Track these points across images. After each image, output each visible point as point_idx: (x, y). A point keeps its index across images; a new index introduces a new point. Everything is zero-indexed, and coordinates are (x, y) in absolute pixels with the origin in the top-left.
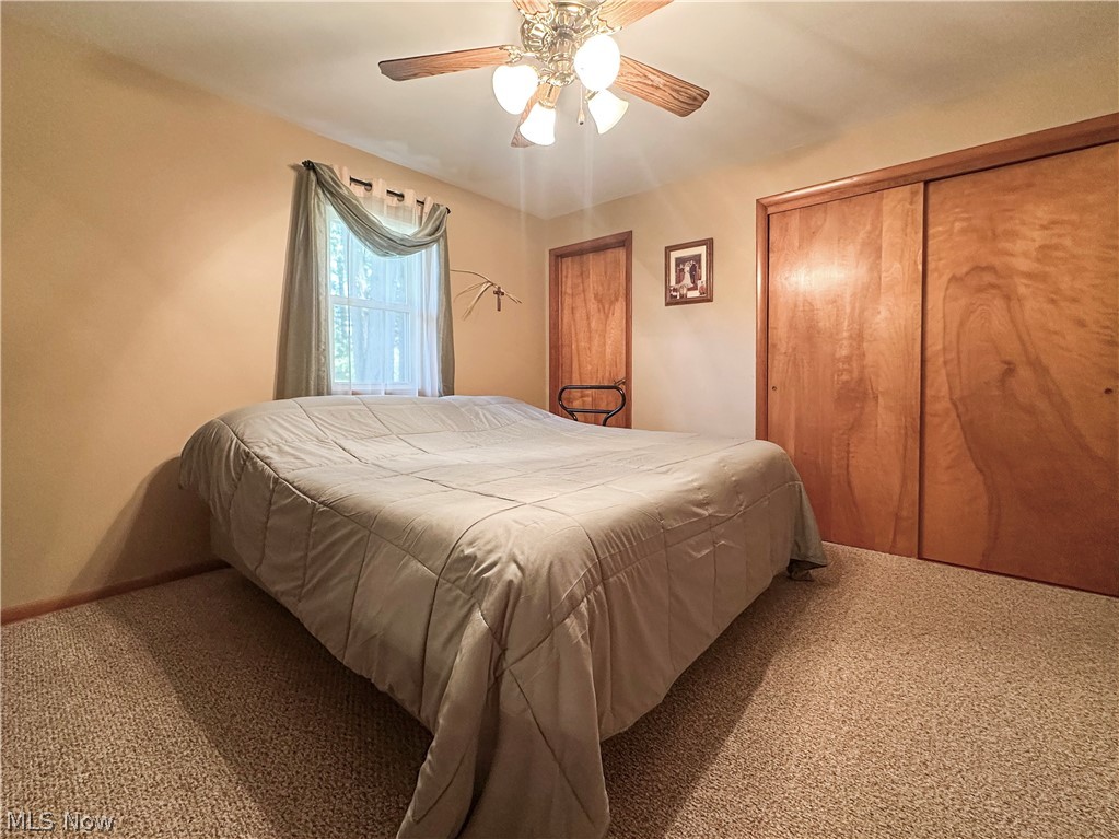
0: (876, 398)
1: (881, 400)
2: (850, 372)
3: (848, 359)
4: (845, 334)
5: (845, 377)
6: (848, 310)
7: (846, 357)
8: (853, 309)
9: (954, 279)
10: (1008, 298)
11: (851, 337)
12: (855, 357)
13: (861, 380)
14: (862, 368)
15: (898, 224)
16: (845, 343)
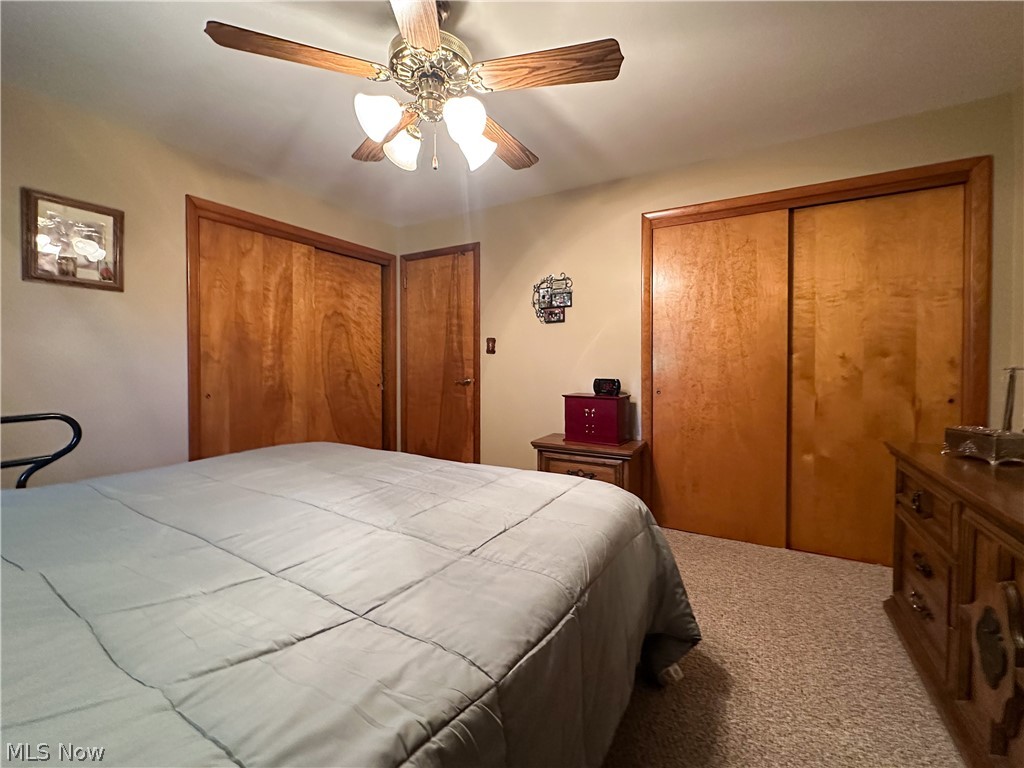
0: (291, 398)
1: (294, 400)
2: (274, 379)
3: (272, 367)
4: (270, 347)
5: (270, 383)
6: (271, 326)
7: (271, 366)
8: (275, 327)
9: (326, 316)
10: (347, 333)
11: (273, 350)
12: (277, 367)
13: (281, 385)
14: (282, 375)
15: (302, 270)
16: (271, 354)
